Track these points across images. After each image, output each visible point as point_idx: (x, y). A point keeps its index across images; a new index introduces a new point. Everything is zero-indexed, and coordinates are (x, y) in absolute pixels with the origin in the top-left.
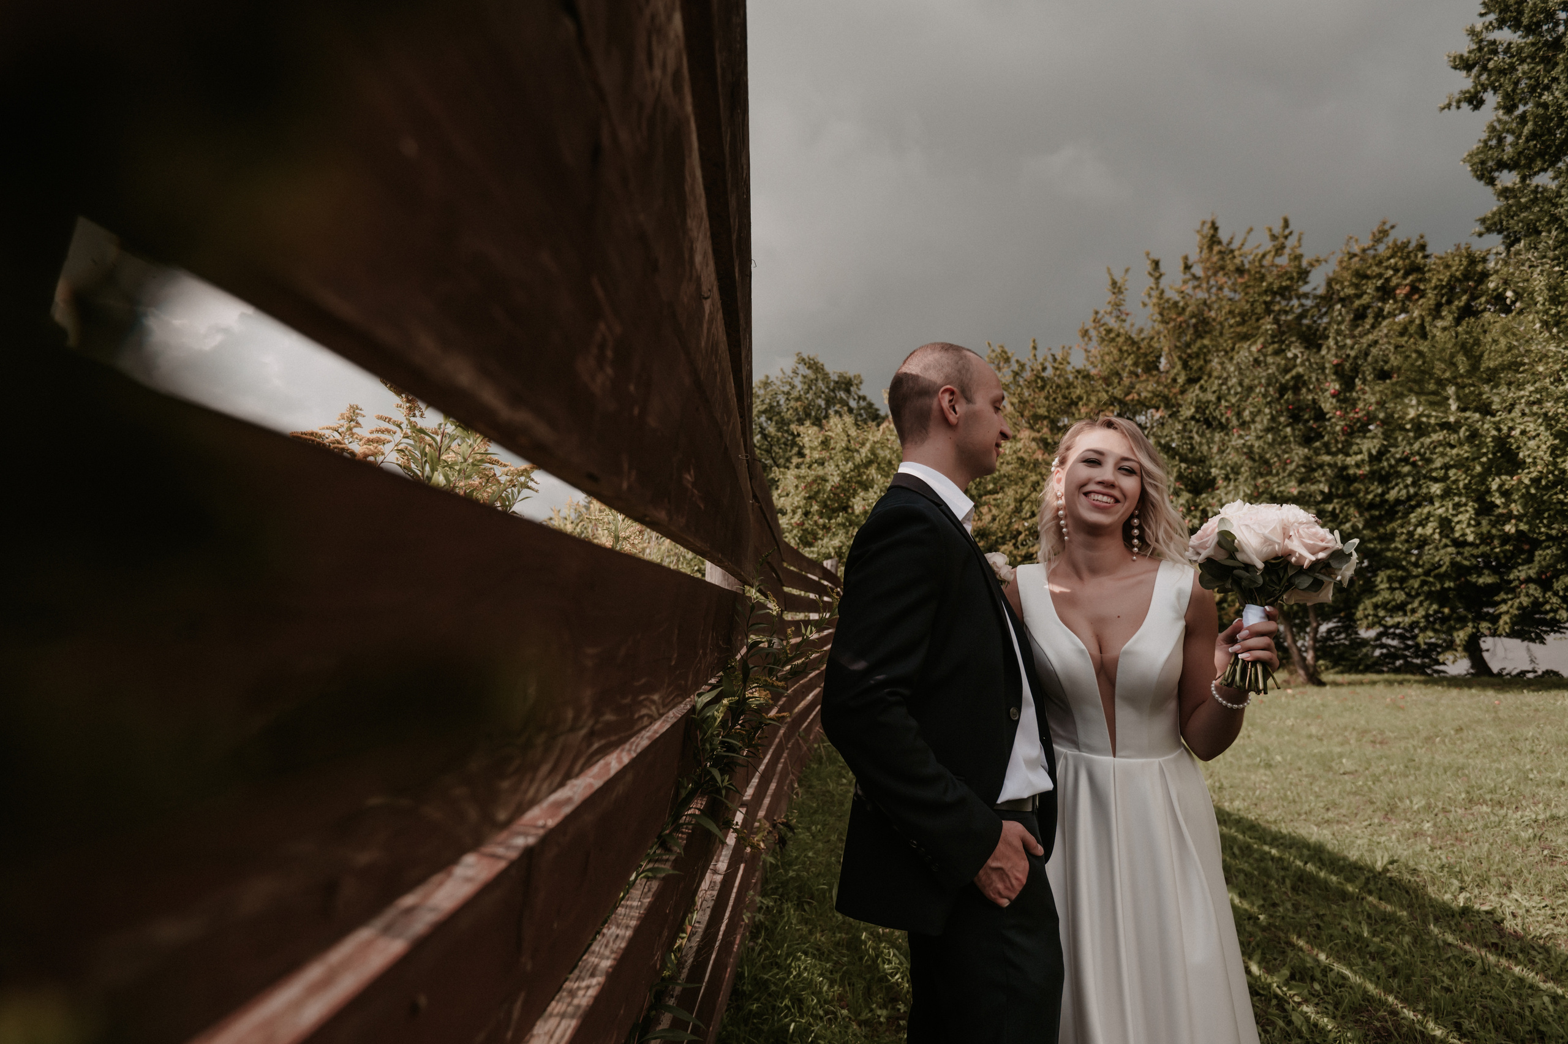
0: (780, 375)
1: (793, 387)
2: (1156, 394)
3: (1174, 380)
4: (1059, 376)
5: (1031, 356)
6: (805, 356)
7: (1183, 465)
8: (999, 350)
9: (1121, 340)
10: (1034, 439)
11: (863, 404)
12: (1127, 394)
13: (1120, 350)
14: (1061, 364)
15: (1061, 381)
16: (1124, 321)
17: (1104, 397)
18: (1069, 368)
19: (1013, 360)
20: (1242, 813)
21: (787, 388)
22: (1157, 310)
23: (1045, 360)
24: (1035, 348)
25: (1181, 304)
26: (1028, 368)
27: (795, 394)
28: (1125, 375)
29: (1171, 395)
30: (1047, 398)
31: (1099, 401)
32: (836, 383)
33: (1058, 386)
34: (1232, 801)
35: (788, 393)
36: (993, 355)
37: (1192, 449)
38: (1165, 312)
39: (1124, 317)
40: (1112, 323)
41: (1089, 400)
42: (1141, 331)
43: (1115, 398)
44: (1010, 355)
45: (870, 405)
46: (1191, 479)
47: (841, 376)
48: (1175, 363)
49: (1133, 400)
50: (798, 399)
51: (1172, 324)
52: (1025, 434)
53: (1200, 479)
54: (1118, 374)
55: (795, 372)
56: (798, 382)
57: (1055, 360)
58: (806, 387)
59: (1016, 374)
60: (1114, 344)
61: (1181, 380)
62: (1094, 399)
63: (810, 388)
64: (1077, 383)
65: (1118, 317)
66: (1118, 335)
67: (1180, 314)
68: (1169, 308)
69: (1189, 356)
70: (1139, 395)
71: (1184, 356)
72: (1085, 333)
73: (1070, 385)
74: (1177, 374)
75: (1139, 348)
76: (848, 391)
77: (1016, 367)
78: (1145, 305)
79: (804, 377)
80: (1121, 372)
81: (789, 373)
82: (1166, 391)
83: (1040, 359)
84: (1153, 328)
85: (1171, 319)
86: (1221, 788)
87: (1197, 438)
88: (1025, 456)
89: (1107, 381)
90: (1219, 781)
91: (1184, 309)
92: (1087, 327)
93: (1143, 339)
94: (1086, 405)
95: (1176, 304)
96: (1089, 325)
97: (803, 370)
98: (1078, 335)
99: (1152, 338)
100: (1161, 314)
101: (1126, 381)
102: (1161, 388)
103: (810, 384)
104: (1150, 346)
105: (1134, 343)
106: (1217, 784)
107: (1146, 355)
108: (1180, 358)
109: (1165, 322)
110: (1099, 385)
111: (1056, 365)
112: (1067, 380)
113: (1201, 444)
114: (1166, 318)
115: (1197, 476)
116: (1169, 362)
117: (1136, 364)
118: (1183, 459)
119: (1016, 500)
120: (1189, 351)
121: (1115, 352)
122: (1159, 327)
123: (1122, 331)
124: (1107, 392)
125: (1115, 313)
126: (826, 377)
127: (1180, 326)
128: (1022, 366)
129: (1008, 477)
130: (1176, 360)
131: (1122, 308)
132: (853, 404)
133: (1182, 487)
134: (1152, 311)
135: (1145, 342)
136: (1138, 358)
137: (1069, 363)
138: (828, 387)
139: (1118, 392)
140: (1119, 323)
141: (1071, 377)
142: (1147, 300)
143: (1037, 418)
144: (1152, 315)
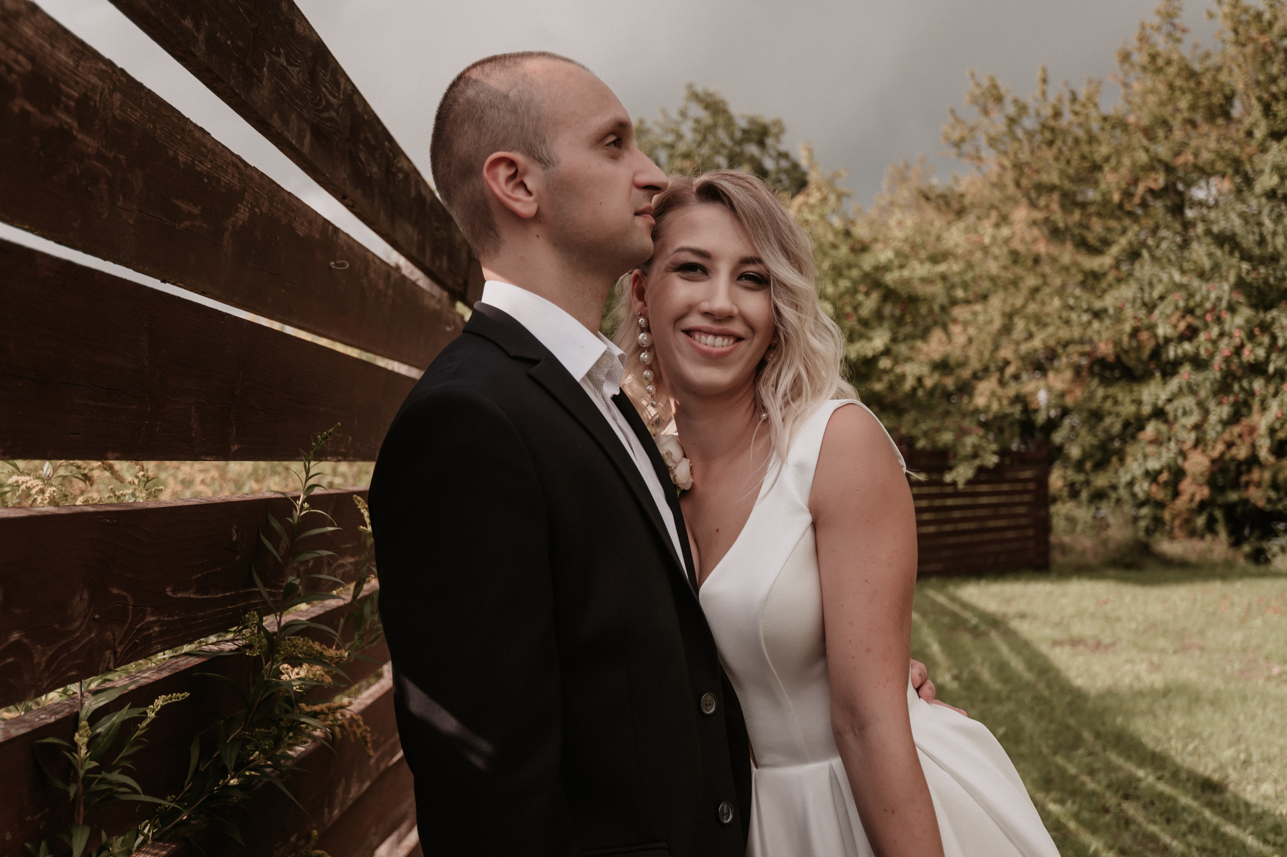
0: (660, 118)
1: (680, 137)
2: (1221, 156)
3: (1250, 134)
4: (1080, 125)
5: (1038, 93)
6: (699, 89)
7: (1245, 266)
8: (986, 83)
9: (1172, 70)
10: (1034, 223)
11: (784, 164)
12: (1177, 154)
13: (1171, 87)
14: (1084, 105)
15: (1081, 133)
16: (1178, 41)
17: (1142, 157)
18: (1093, 113)
19: (1008, 100)
20: (1267, 805)
21: (670, 138)
22: (1228, 24)
23: (1060, 100)
24: (1044, 81)
25: (1267, 16)
26: (1032, 111)
27: (682, 147)
28: (1176, 123)
29: (1244, 157)
30: (1057, 159)
31: (1134, 164)
32: (745, 132)
33: (1077, 141)
34: (1258, 781)
35: (671, 146)
36: (977, 91)
37: (1262, 242)
38: (1241, 29)
39: (1178, 34)
40: (1161, 43)
41: (1119, 162)
42: (1207, 55)
43: (1160, 161)
44: (1003, 90)
45: (795, 166)
46: (1258, 289)
47: (752, 121)
48: (1251, 106)
49: (1186, 164)
50: (687, 156)
51: (1250, 49)
52: (1021, 214)
53: (1271, 286)
54: (1165, 123)
55: (683, 114)
56: (687, 129)
57: (1074, 99)
58: (699, 137)
59: (1012, 121)
60: (1161, 77)
61: (1259, 134)
62: (1126, 161)
63: (704, 139)
64: (1104, 137)
65: (1169, 35)
66: (1169, 62)
67: (1263, 32)
68: (1248, 23)
69: (1275, 97)
70: (1196, 155)
71: (1266, 96)
72: (1126, 57)
73: (1092, 139)
74: (1255, 124)
75: (1199, 83)
76: (761, 144)
77: (1011, 110)
78: (1211, 15)
79: (697, 121)
80: (1170, 119)
81: (674, 115)
82: (1237, 151)
83: (1052, 98)
84: (1223, 52)
85: (1252, 40)
86: (1247, 763)
87: (1268, 224)
88: (1021, 248)
89: (1149, 133)
90: (1247, 750)
91: (1271, 24)
92: (1129, 47)
93: (1208, 70)
94: (1115, 170)
95: (1259, 16)
96: (1133, 44)
97: (697, 111)
98: (1115, 61)
99: (1219, 69)
100: (1236, 31)
101: (1178, 134)
102: (1227, 146)
103: (705, 132)
104: (1215, 80)
105: (1192, 75)
106: (1242, 756)
107: (1209, 94)
108: (1260, 99)
109: (1239, 43)
110: (1139, 139)
111: (1077, 108)
112: (1089, 132)
113: (1274, 234)
114: (1242, 39)
115: (1266, 281)
116: (1244, 107)
117: (1193, 107)
118: (1246, 256)
119: (1004, 314)
120: (1274, 89)
121: (1162, 88)
122: (1232, 50)
123: (1175, 57)
124: (1147, 151)
125: (1166, 28)
126: (729, 122)
127: (1264, 51)
128: (1023, 109)
129: (993, 279)
130: (1254, 101)
131: (1177, 21)
132: (769, 164)
133: (1242, 299)
134: (1223, 25)
135: (1209, 76)
136: (1196, 97)
137: (1096, 105)
138: (732, 138)
139: (1163, 150)
140: (1171, 44)
141: (1095, 126)
142: (1215, 8)
143: (1041, 188)
144: (1221, 32)
